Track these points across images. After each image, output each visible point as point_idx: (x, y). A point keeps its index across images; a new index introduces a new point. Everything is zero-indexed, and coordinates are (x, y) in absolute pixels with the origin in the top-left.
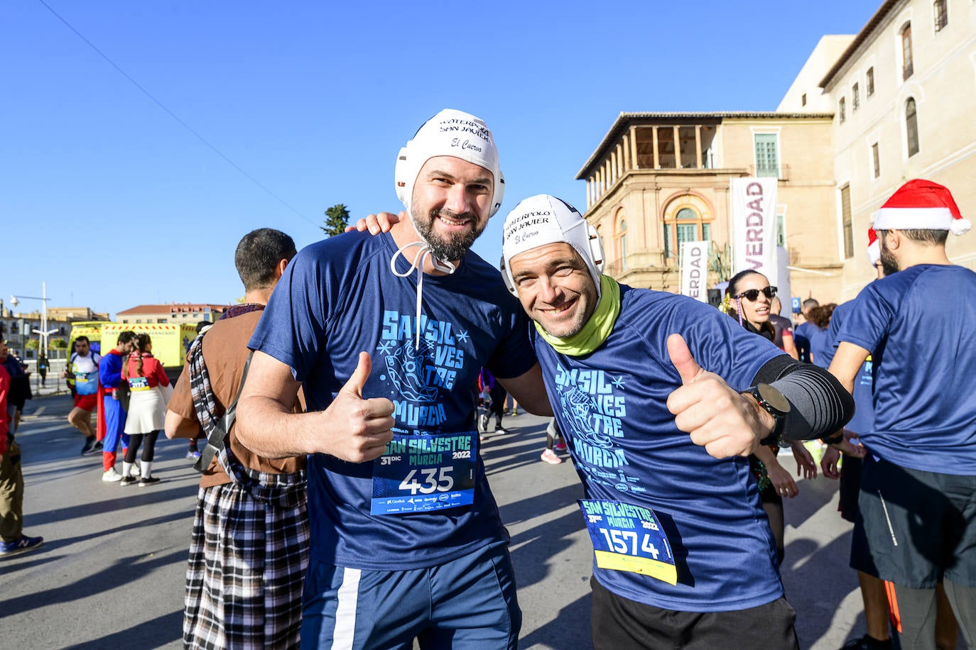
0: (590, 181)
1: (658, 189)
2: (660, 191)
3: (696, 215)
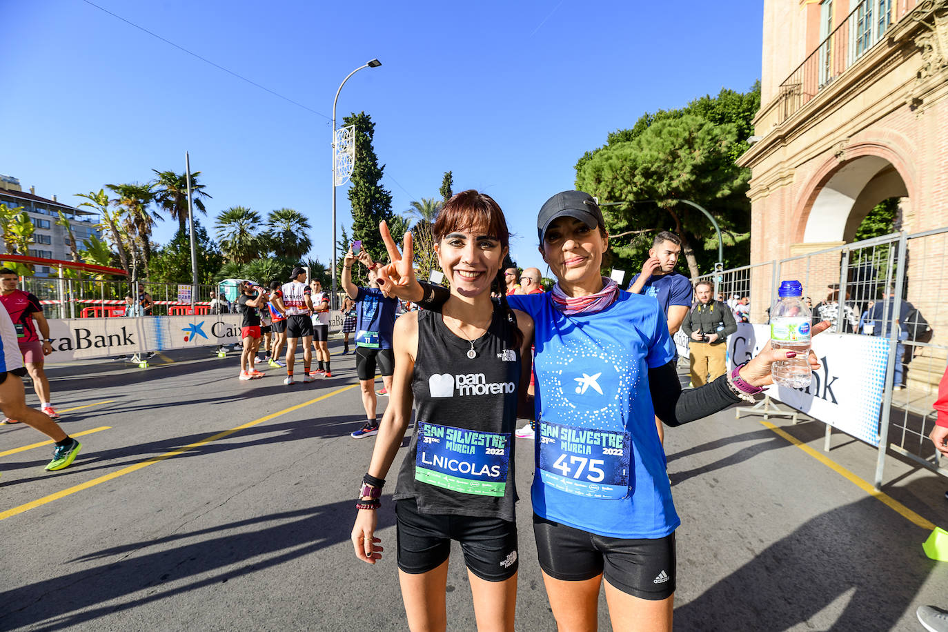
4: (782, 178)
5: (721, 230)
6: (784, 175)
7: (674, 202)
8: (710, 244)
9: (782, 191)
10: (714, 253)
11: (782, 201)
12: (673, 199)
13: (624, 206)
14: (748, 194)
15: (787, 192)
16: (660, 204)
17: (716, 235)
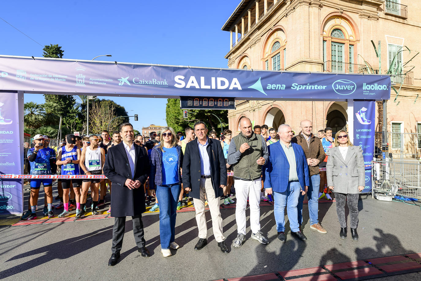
0: (234, 31)
1: (320, 6)
2: (322, 9)
3: (345, 35)
4: (234, 116)
5: (222, 122)
6: (234, 115)
7: (210, 114)
8: (219, 126)
9: (234, 118)
10: (220, 129)
11: (234, 121)
12: (209, 113)
13: (195, 114)
14: (228, 117)
15: (235, 119)
16: (206, 114)
17: (221, 124)
